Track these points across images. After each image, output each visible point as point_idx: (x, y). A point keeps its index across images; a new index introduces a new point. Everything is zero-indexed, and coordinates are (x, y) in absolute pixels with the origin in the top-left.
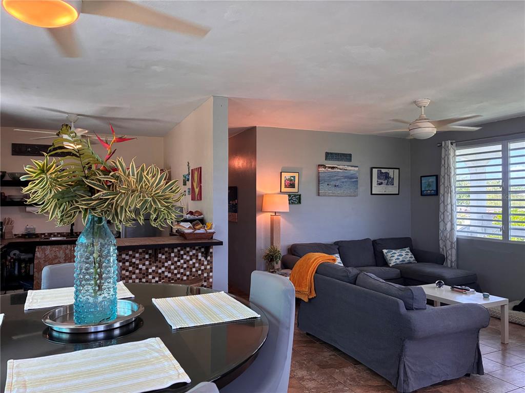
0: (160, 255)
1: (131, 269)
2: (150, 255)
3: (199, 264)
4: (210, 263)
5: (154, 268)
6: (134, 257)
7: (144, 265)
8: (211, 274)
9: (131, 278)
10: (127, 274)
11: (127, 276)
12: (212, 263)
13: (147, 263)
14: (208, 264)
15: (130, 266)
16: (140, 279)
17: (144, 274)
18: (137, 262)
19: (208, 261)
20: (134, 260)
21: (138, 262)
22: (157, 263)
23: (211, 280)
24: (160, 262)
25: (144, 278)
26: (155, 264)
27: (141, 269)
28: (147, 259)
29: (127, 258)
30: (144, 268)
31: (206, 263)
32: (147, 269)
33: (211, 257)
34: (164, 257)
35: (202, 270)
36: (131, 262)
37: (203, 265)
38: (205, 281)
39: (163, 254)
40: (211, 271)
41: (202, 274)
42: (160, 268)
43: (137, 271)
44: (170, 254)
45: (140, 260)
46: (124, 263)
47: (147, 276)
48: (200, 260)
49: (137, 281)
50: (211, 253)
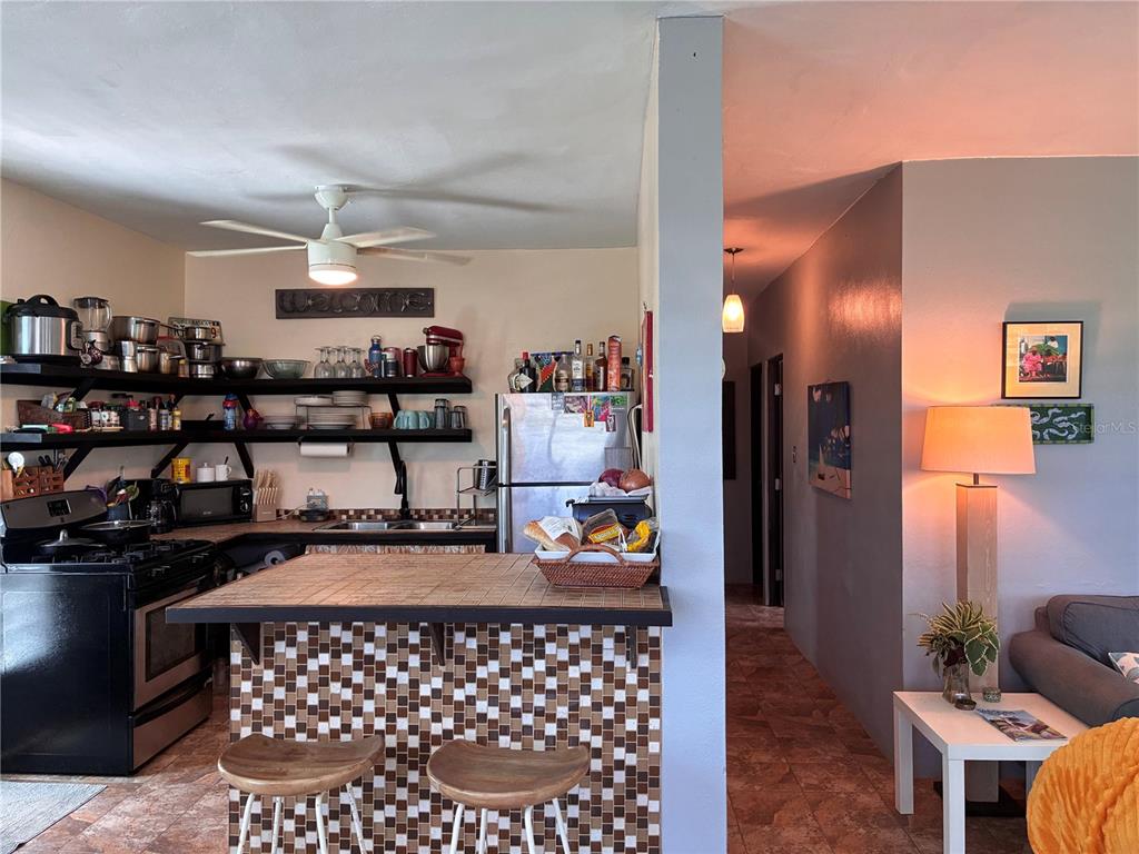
0: (459, 637)
1: (358, 677)
2: (424, 632)
3: (607, 679)
4: (649, 678)
5: (438, 683)
6: (370, 637)
7: (403, 667)
8: (653, 724)
9: (358, 712)
10: (347, 694)
11: (346, 705)
12: (656, 678)
13: (414, 661)
14: (642, 685)
15: (357, 666)
16: (391, 718)
17: (402, 701)
18: (381, 655)
19: (643, 672)
20: (369, 648)
21: (384, 659)
22: (451, 666)
23: (653, 747)
24: (460, 661)
25: (402, 714)
26: (443, 669)
27: (392, 683)
28: (414, 649)
29: (347, 637)
30: (403, 678)
31: (632, 678)
32: (414, 684)
33: (656, 656)
34: (472, 644)
35: (619, 707)
36: (358, 654)
37: (621, 685)
38: (631, 749)
39: (471, 634)
40: (656, 714)
41: (620, 719)
42: (460, 685)
43: (381, 689)
44: (495, 633)
45: (391, 649)
46: (336, 655)
47: (415, 708)
48: (610, 665)
49: (380, 724)
50: (656, 641)
